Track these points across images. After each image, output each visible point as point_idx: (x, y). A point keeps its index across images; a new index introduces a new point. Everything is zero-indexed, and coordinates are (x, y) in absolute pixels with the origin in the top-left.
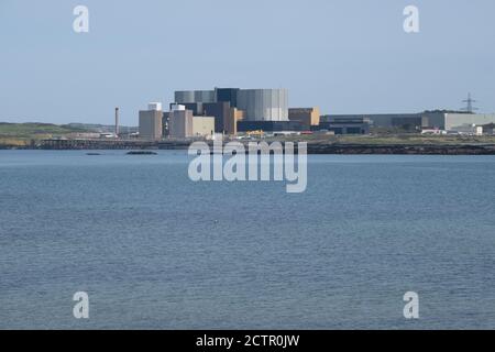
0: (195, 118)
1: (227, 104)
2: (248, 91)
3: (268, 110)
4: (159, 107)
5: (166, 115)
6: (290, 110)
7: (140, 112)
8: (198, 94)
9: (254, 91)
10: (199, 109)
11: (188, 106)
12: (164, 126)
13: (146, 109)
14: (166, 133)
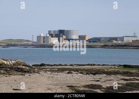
0: (52, 38)
1: (61, 34)
2: (67, 30)
3: (72, 36)
4: (42, 35)
5: (44, 37)
6: (79, 36)
7: (37, 36)
8: (54, 31)
9: (68, 30)
10: (54, 36)
11: (50, 35)
12: (44, 40)
13: (39, 35)
14: (44, 42)
